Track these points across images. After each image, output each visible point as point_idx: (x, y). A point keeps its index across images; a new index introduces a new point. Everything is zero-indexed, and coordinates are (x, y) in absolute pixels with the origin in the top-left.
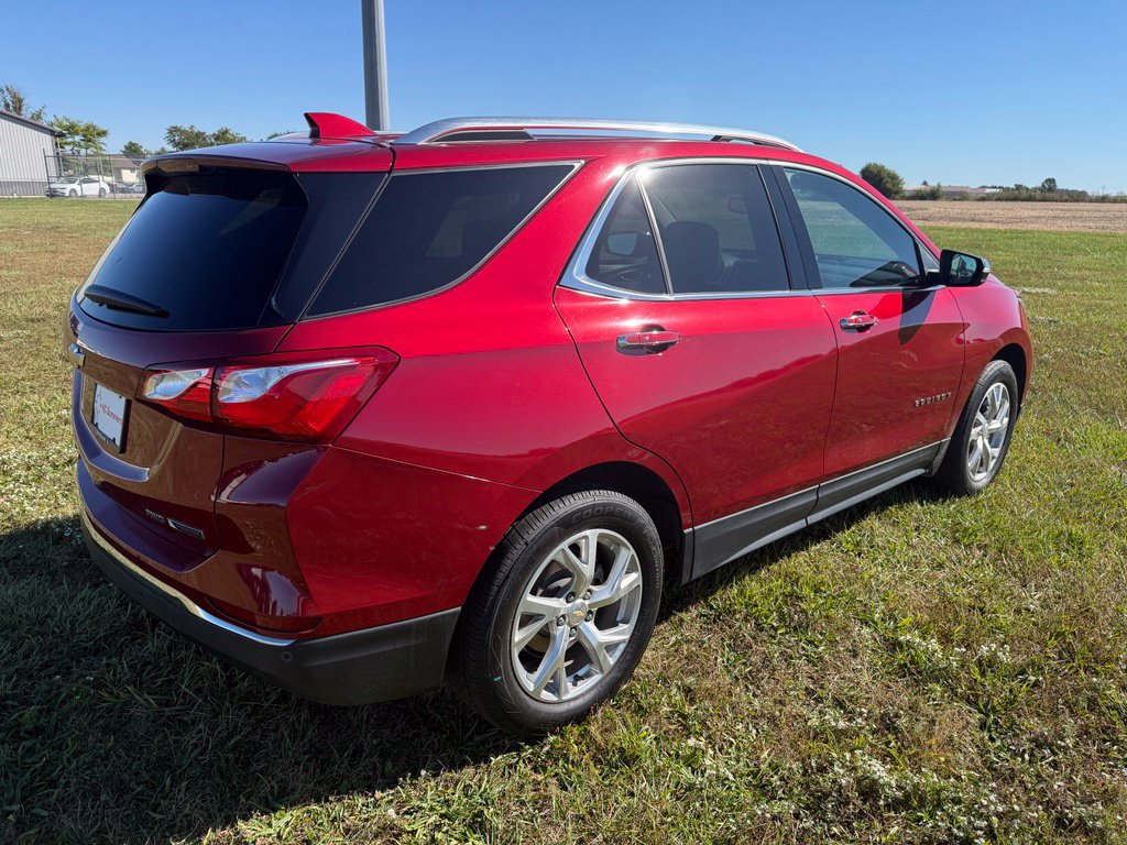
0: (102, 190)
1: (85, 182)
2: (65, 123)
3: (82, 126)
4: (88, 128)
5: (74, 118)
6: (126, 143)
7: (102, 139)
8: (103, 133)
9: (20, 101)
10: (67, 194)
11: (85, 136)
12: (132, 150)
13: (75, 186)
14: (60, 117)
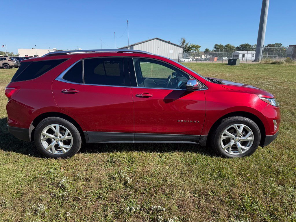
0: (191, 60)
1: (187, 59)
2: (193, 45)
3: (196, 45)
4: (197, 46)
5: (194, 44)
6: (206, 49)
7: (199, 48)
8: (200, 47)
9: (185, 41)
10: (183, 61)
11: (196, 48)
12: (207, 50)
13: (185, 60)
14: (191, 44)
